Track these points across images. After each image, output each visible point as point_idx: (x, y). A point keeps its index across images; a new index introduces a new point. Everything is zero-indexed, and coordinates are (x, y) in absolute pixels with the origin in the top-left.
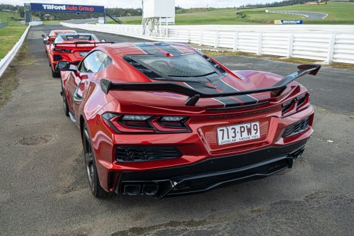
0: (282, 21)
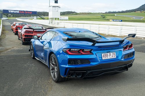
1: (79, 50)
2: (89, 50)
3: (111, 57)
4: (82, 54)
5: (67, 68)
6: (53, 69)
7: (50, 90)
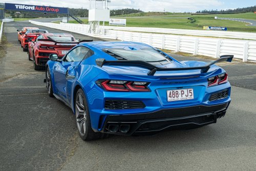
0: (210, 28)
1: (125, 82)
2: (143, 83)
3: (184, 97)
4: (130, 91)
5: (102, 116)
6: (81, 116)
7: (72, 154)
